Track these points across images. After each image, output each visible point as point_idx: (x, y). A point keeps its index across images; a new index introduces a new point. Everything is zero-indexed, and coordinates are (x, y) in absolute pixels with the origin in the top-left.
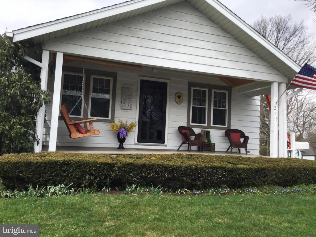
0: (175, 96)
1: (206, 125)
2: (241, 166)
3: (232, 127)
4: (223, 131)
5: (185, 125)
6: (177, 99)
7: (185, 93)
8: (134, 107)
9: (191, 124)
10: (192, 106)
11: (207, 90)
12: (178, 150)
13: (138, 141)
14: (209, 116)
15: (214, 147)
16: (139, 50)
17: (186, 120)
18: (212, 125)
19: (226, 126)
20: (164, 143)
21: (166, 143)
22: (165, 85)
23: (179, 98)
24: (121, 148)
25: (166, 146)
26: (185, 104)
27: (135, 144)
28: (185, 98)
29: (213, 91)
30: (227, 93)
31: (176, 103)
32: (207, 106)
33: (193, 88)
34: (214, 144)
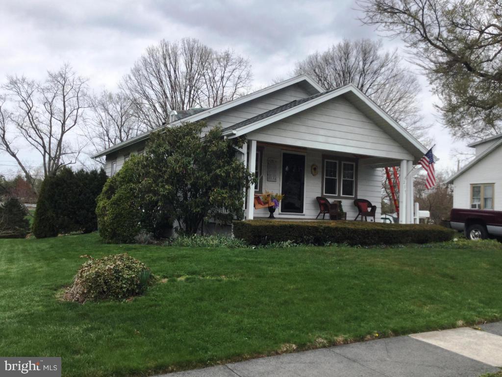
0: (312, 168)
1: (337, 195)
2: (392, 229)
3: (359, 197)
4: (352, 201)
5: (319, 195)
6: (313, 171)
7: (319, 165)
8: (278, 179)
9: (324, 194)
10: (325, 177)
11: (337, 162)
12: (316, 219)
13: (282, 211)
14: (340, 187)
15: (346, 216)
16: (308, 137)
17: (320, 191)
18: (341, 195)
19: (354, 196)
20: (303, 212)
21: (304, 213)
22: (303, 157)
23: (314, 169)
24: (272, 217)
25: (304, 215)
26: (319, 176)
27: (279, 214)
28: (319, 170)
29: (343, 163)
30: (354, 164)
31: (312, 175)
32: (337, 178)
33: (326, 160)
34: (346, 213)
